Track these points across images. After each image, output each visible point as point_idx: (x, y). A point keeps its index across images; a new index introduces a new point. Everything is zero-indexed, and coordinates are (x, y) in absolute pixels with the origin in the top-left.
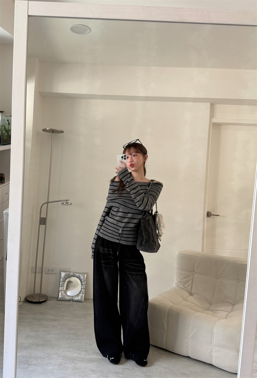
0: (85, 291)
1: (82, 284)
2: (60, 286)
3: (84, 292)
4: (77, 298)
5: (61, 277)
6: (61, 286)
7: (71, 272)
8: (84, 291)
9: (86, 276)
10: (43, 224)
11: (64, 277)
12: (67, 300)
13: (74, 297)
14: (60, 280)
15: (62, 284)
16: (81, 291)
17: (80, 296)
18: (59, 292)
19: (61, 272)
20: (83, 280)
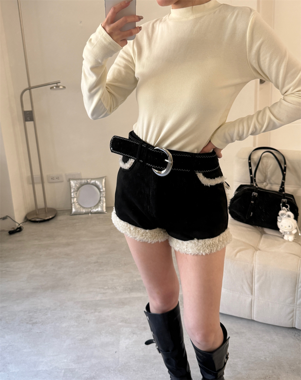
0: (106, 200)
1: (100, 192)
2: (71, 198)
3: (104, 201)
4: (97, 210)
5: (72, 187)
6: (74, 198)
7: (85, 179)
8: (104, 199)
9: (104, 180)
10: (29, 120)
11: (76, 186)
12: (83, 213)
13: (92, 208)
14: (71, 190)
15: (74, 195)
16: (100, 200)
17: (99, 206)
18: (72, 204)
19: (69, 180)
20: (101, 187)
